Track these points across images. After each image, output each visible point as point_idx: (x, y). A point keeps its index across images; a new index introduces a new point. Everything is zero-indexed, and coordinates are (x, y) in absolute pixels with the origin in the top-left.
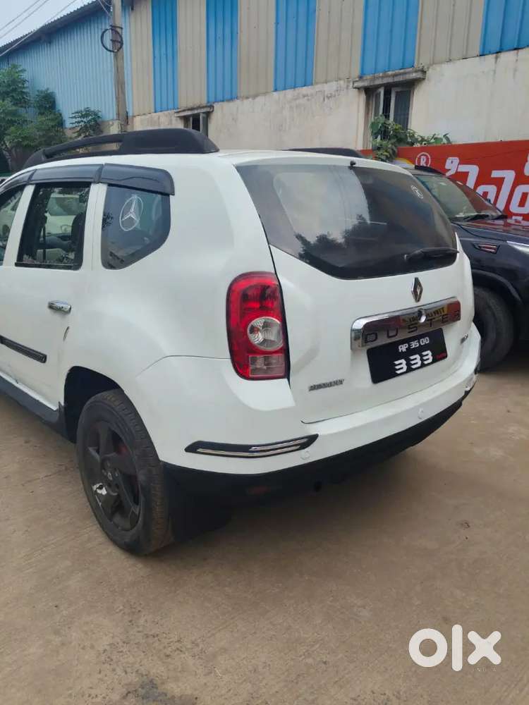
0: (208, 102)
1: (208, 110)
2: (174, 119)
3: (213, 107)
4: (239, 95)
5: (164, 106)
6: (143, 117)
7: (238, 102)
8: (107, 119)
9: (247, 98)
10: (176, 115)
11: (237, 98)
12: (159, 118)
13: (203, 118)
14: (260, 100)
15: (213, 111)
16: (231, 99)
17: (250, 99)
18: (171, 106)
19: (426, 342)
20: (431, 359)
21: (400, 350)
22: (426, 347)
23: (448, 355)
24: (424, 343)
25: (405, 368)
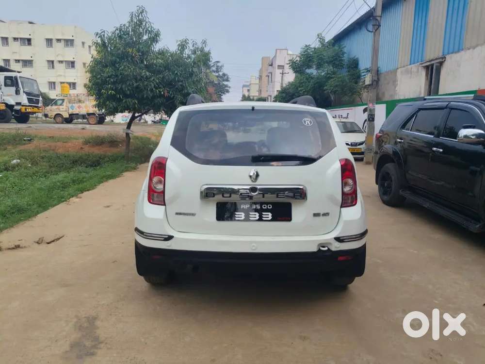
0: (443, 55)
1: (441, 60)
2: (420, 68)
3: (445, 58)
4: (463, 48)
5: (416, 61)
6: (403, 68)
7: (462, 53)
8: (381, 72)
9: (469, 49)
10: (421, 66)
11: (462, 50)
12: (411, 68)
13: (436, 66)
14: (478, 49)
15: (445, 61)
16: (458, 51)
17: (471, 50)
18: (420, 60)
19: (268, 207)
20: (270, 218)
21: (242, 207)
22: (267, 210)
23: (292, 219)
24: (266, 208)
25: (243, 218)
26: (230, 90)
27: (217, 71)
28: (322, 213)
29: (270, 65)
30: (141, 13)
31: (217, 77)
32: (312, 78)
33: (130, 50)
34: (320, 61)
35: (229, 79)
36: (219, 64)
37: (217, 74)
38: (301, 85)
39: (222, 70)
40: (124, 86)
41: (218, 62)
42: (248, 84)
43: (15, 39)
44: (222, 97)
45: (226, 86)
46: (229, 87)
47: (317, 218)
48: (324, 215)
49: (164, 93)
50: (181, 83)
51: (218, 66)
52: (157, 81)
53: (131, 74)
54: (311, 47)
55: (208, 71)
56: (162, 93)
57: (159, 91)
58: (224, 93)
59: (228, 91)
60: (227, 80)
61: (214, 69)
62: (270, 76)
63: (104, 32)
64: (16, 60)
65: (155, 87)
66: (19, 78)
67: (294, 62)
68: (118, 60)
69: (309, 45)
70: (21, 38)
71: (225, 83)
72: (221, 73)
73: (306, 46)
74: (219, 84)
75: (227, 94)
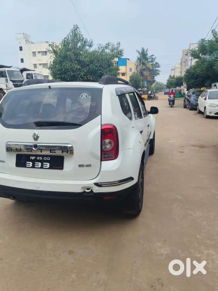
19: (48, 159)
20: (48, 167)
21: (31, 158)
22: (47, 161)
23: (64, 169)
24: (46, 159)
25: (31, 166)
26: (160, 73)
27: (152, 61)
28: (85, 164)
29: (186, 55)
30: (76, 29)
31: (152, 65)
32: (206, 62)
33: (69, 53)
34: (211, 49)
35: (160, 66)
36: (153, 57)
37: (152, 63)
38: (198, 67)
39: (155, 61)
40: (66, 76)
41: (153, 55)
42: (174, 68)
43: (39, 52)
44: (155, 78)
45: (158, 70)
46: (160, 71)
47: (82, 168)
48: (87, 166)
49: (90, 78)
50: (100, 72)
51: (152, 59)
52: (85, 71)
53: (69, 68)
54: (205, 40)
55: (146, 62)
56: (89, 78)
57: (87, 77)
58: (156, 75)
59: (158, 74)
60: (158, 67)
61: (150, 60)
62: (186, 62)
63: (53, 43)
64: (40, 64)
65: (84, 74)
66: (33, 74)
67: (194, 51)
68: (62, 60)
69: (204, 39)
70: (41, 52)
71: (157, 69)
72: (154, 63)
73: (202, 39)
74: (153, 69)
75: (158, 76)
